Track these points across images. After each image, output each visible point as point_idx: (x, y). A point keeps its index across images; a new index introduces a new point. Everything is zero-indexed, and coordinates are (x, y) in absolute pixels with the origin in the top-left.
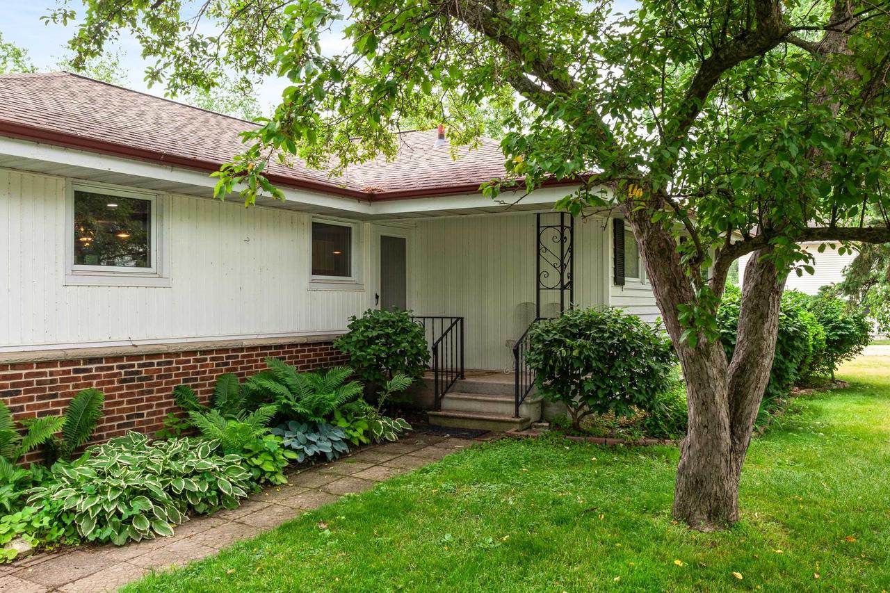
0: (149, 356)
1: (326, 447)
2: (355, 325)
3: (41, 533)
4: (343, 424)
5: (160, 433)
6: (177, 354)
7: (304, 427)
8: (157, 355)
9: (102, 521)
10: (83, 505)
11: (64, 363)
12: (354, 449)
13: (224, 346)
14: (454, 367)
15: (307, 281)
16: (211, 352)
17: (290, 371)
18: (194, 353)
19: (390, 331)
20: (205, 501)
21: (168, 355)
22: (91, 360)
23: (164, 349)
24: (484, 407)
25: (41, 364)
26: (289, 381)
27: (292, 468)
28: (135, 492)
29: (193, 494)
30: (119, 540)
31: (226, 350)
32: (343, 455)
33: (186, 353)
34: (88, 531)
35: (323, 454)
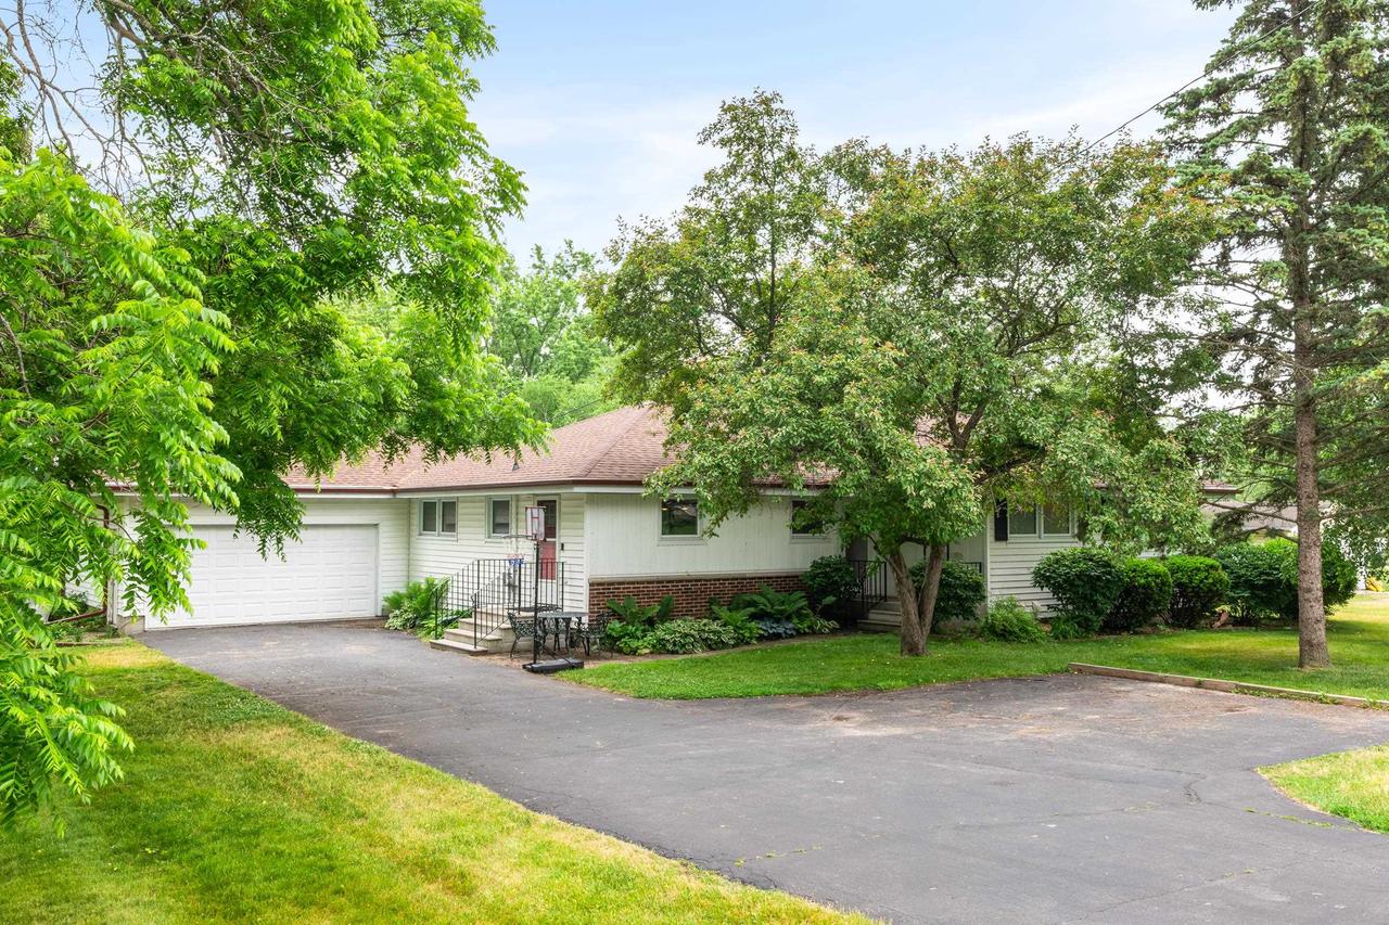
0: (696, 581)
1: (781, 630)
2: (815, 565)
3: (654, 646)
4: (796, 621)
5: (698, 617)
6: (710, 580)
7: (772, 620)
8: (699, 580)
9: (675, 645)
10: (667, 637)
11: (658, 582)
12: (800, 634)
13: (736, 576)
14: (878, 592)
15: (788, 537)
16: (728, 579)
17: (771, 593)
18: (719, 580)
19: (828, 569)
20: (716, 644)
21: (705, 580)
22: (669, 582)
23: (704, 577)
24: (891, 618)
25: (648, 582)
26: (769, 596)
27: (761, 638)
28: (686, 635)
29: (711, 640)
30: (681, 652)
31: (737, 579)
32: (792, 636)
33: (715, 580)
34: (670, 647)
35: (780, 634)
